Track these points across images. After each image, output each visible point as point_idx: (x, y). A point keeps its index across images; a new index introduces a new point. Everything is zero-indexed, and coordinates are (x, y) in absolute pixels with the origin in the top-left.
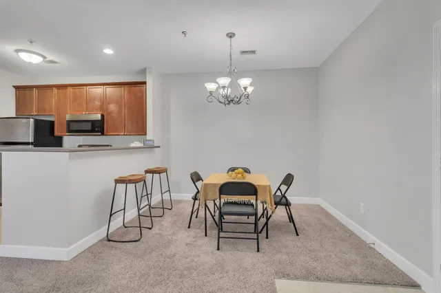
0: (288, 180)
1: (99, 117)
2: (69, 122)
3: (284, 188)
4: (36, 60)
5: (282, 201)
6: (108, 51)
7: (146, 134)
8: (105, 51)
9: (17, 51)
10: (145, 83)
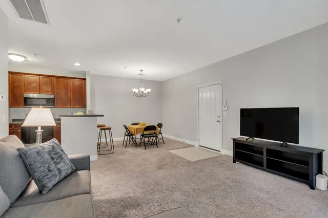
0: (160, 125)
1: (52, 96)
2: (26, 99)
5: (160, 133)
6: (77, 64)
7: (85, 107)
10: (85, 79)
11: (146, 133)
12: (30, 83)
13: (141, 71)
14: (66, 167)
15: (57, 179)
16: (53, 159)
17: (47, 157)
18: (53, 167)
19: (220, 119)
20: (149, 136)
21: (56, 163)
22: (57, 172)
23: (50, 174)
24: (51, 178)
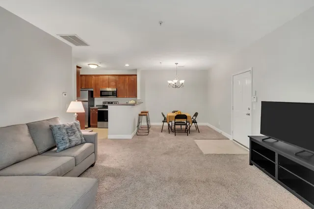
0: (196, 115)
1: (115, 90)
2: (101, 92)
3: (194, 118)
4: (95, 67)
5: (194, 122)
6: (127, 65)
7: (136, 97)
8: (126, 65)
9: (89, 65)
10: (136, 75)
11: (177, 120)
12: (103, 81)
13: (177, 64)
14: (76, 139)
15: (68, 145)
16: (67, 133)
17: (64, 131)
18: (66, 138)
19: (250, 112)
20: (181, 124)
21: (69, 136)
22: (68, 141)
23: (63, 142)
24: (63, 143)
